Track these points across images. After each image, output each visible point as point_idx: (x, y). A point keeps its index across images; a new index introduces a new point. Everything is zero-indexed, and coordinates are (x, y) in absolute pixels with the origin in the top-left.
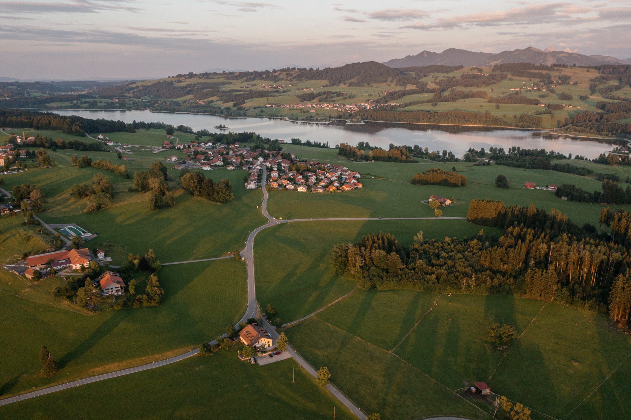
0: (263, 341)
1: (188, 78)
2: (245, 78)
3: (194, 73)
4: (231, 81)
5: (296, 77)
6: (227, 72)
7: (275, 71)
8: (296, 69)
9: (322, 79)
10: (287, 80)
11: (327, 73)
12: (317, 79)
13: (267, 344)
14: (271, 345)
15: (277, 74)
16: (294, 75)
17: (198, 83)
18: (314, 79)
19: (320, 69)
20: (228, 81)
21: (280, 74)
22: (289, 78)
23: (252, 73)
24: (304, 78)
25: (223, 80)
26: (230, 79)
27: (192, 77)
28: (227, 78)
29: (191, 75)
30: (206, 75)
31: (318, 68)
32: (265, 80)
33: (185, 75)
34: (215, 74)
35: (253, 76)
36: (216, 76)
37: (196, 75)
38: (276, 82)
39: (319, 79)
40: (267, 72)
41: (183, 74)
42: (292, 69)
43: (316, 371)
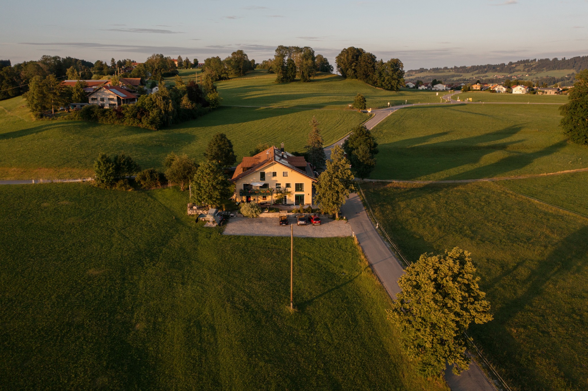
0: (279, 175)
1: (419, 73)
2: (477, 71)
3: (425, 68)
4: (461, 74)
5: (535, 68)
6: (459, 66)
7: (511, 63)
8: (537, 61)
9: (568, 69)
10: (524, 71)
11: (575, 62)
12: (562, 69)
13: (292, 189)
14: (308, 200)
15: (513, 66)
16: (534, 66)
17: (427, 76)
18: (557, 69)
19: (566, 59)
20: (458, 74)
21: (516, 66)
22: (527, 69)
23: (485, 67)
24: (545, 68)
25: (452, 73)
26: (461, 72)
27: (422, 72)
28: (458, 72)
29: (422, 70)
30: (436, 70)
31: (565, 58)
32: (498, 72)
33: (416, 71)
34: (446, 68)
35: (486, 69)
36: (446, 71)
37: (427, 70)
38: (511, 73)
39: (564, 69)
40: (503, 65)
41: (414, 69)
42: (532, 61)
43: (404, 266)
